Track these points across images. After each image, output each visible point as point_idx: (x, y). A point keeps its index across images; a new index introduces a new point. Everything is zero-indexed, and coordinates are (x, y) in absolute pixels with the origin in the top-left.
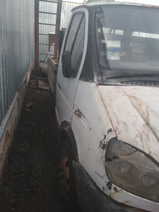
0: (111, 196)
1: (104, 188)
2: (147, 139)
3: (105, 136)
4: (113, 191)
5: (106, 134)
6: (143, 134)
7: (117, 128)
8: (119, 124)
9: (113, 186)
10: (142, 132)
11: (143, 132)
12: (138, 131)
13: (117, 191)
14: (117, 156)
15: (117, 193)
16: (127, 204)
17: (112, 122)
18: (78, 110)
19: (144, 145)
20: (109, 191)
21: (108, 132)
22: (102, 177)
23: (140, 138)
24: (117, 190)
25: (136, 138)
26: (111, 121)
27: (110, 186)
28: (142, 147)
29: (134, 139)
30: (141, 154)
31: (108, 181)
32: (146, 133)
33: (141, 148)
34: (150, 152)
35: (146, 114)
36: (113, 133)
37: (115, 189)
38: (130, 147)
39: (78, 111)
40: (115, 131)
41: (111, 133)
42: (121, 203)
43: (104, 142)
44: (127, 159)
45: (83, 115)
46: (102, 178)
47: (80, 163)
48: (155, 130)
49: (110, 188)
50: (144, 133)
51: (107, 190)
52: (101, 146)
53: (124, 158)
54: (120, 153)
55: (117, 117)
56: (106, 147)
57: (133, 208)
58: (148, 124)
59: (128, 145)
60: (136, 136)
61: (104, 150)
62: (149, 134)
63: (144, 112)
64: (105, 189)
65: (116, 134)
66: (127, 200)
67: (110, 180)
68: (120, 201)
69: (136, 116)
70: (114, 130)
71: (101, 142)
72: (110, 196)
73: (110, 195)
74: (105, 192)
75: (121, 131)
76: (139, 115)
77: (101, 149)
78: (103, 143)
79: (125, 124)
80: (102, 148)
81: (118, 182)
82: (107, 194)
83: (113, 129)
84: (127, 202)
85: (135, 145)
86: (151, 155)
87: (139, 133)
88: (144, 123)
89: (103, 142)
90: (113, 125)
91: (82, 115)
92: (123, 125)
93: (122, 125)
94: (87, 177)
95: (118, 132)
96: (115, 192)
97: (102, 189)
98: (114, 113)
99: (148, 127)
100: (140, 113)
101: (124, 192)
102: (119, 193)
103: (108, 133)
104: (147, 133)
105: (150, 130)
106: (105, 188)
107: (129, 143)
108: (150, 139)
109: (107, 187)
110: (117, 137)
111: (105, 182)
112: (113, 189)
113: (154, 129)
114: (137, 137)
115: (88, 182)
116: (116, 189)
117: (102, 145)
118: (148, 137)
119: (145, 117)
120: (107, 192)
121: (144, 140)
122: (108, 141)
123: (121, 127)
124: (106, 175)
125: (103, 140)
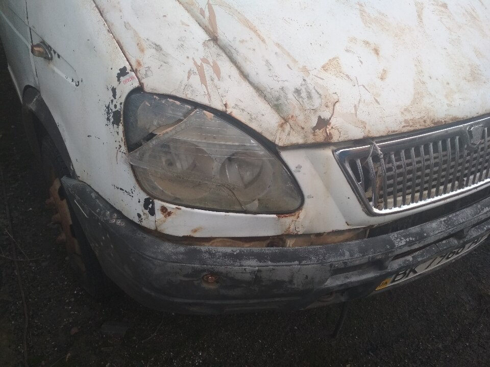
0: (159, 229)
1: (139, 215)
2: (215, 76)
3: (114, 90)
4: (159, 215)
5: (115, 83)
6: (204, 65)
7: (139, 64)
8: (142, 50)
9: (158, 204)
10: (202, 60)
11: (205, 60)
12: (193, 59)
13: (169, 214)
14: (152, 133)
15: (169, 219)
16: (197, 235)
17: (124, 49)
18: (41, 42)
19: (210, 91)
20: (151, 218)
21: (119, 76)
22: (130, 192)
23: (198, 77)
24: (169, 210)
25: (189, 77)
26: (122, 49)
27: (150, 206)
28: (207, 97)
29: (185, 82)
30: (204, 114)
31: (144, 196)
32: (211, 61)
33: (204, 101)
34: (226, 105)
35: (207, 14)
36: (132, 78)
37: (164, 210)
38: (178, 103)
39: (43, 43)
40: (135, 71)
41: (127, 77)
42: (184, 237)
43: (115, 106)
44: (174, 132)
45: (55, 52)
46: (131, 194)
47: (80, 179)
48: (233, 51)
49: (152, 212)
50: (208, 63)
51: (147, 218)
52: (111, 118)
53: (167, 133)
54: (155, 123)
55: (136, 34)
56: (122, 119)
57: (212, 241)
58: (215, 39)
59: (171, 100)
60: (190, 73)
61: (118, 125)
62: (219, 63)
63: (201, 9)
64: (143, 217)
65: (138, 79)
66: (195, 226)
67: (148, 194)
68: (181, 233)
69: (183, 24)
70: (132, 70)
71: (108, 107)
72: (156, 230)
73: (157, 228)
74: (145, 224)
75: (149, 68)
76: (191, 18)
77: (111, 126)
78: (114, 110)
79: (158, 48)
80: (113, 123)
81: (170, 194)
82: (148, 227)
83: (129, 68)
84: (195, 231)
85: (190, 96)
86: (229, 111)
87: (195, 63)
88: (206, 37)
89: (112, 107)
90: (129, 57)
91: (52, 52)
92: (154, 51)
93: (150, 52)
94: (101, 205)
95: (142, 71)
96: (165, 217)
97: (136, 220)
98: (127, 25)
99: (215, 46)
100: (193, 15)
101: (184, 211)
102: (172, 216)
103: (119, 80)
104: (214, 63)
105: (220, 52)
106: (142, 214)
107: (174, 93)
108: (222, 75)
109: (147, 212)
110: (141, 84)
111: (139, 202)
112: (160, 212)
113: (230, 48)
114: (192, 76)
115: (104, 215)
116: (166, 210)
117: (112, 115)
118: (217, 70)
119: (206, 21)
120: (149, 222)
121: (208, 79)
122: (123, 101)
123: (149, 59)
124: (137, 186)
125: (112, 101)
